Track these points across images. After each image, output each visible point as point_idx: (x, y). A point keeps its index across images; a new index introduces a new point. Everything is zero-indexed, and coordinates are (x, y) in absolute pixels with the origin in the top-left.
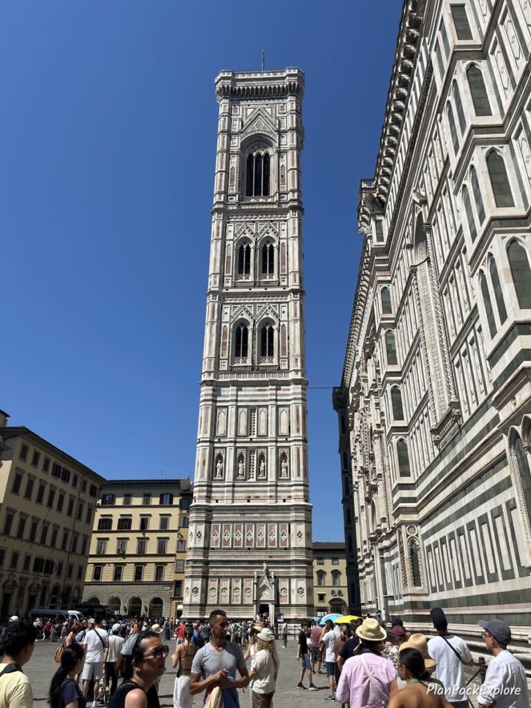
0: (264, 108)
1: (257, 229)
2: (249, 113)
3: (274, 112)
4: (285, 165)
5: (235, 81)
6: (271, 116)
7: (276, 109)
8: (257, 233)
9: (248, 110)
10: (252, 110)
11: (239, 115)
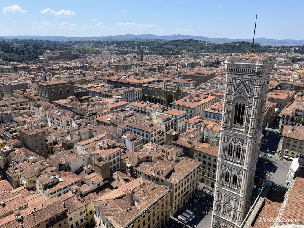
0: (245, 80)
1: (235, 141)
2: (238, 82)
3: (249, 84)
4: (250, 114)
5: (233, 61)
6: (248, 86)
7: (250, 82)
8: (235, 142)
9: (238, 80)
10: (240, 81)
11: (233, 83)
